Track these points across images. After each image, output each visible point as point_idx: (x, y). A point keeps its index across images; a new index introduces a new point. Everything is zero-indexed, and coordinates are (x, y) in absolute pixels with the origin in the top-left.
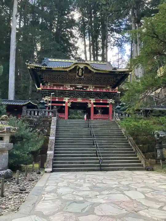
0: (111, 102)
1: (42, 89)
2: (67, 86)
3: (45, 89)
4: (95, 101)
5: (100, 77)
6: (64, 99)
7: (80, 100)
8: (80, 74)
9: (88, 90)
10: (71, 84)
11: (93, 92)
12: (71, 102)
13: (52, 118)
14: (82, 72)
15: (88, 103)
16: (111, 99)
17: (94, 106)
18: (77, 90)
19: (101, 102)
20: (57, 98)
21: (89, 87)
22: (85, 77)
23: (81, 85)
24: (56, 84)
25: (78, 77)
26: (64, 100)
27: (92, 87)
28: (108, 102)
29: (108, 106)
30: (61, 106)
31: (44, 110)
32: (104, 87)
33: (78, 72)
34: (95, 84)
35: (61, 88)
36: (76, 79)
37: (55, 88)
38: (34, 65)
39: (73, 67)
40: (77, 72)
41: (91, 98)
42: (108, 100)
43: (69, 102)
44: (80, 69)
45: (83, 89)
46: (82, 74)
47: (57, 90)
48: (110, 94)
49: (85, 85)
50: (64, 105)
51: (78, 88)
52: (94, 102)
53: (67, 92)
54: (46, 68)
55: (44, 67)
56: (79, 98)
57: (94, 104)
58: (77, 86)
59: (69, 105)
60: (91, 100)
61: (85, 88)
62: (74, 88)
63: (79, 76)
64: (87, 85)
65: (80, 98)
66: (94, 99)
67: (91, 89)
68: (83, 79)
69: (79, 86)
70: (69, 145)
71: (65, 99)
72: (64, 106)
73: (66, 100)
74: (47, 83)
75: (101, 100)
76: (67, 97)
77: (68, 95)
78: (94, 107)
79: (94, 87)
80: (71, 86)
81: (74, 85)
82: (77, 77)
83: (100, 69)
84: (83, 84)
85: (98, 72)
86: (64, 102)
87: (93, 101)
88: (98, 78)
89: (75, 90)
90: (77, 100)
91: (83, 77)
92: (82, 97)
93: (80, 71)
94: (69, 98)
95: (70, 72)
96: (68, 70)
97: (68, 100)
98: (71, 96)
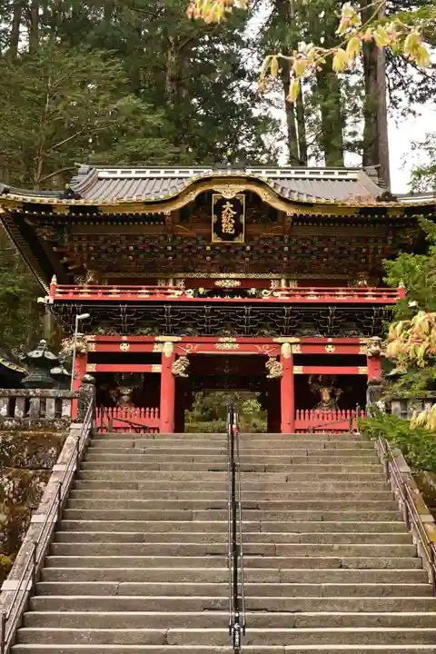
0: (374, 348)
1: (56, 301)
2: (171, 285)
3: (69, 302)
4: (298, 347)
5: (320, 239)
6: (158, 342)
7: (228, 346)
8: (228, 227)
9: (266, 296)
10: (188, 275)
11: (288, 304)
12: (189, 357)
13: (73, 426)
14: (236, 218)
15: (266, 358)
16: (376, 338)
17: (298, 370)
18: (217, 298)
19: (330, 349)
20: (125, 338)
21: (274, 285)
22: (248, 238)
23: (233, 275)
24: (122, 275)
25: (219, 241)
26: (157, 349)
27: (288, 285)
28: (363, 351)
29: (362, 370)
30: (146, 374)
31: (38, 391)
32: (343, 283)
33: (220, 219)
34: (300, 269)
35: (143, 295)
36: (208, 248)
37: (115, 294)
38: (21, 198)
39: (193, 196)
40: (214, 218)
41: (280, 332)
42: (364, 340)
43: (177, 357)
44: (228, 206)
45: (244, 294)
46: (238, 227)
47: (124, 302)
48: (371, 313)
49: (253, 276)
50: (156, 368)
51: (221, 292)
52: (297, 350)
53: (168, 308)
54: (72, 208)
55: (64, 201)
56: (225, 335)
57: (297, 359)
58: (218, 284)
59: (179, 368)
60: (282, 344)
61: (253, 291)
62: (201, 290)
63: (226, 236)
64: (260, 276)
65: (232, 335)
66: (298, 340)
67: (279, 292)
68: (244, 249)
69: (228, 280)
70: (118, 551)
71: (163, 342)
72: (158, 375)
73: (166, 345)
74: (82, 272)
75: (330, 340)
76: (169, 333)
77: (173, 322)
78: (297, 377)
79: (293, 285)
80: (190, 284)
81: (202, 276)
82: (215, 239)
83: (314, 200)
84: (246, 272)
85: (305, 212)
86: (157, 358)
87: (289, 346)
88: (313, 243)
89: (209, 299)
90: (218, 346)
91: (240, 240)
92: (240, 332)
93: (228, 212)
94: (180, 339)
95: (181, 222)
96: (167, 211)
97: (175, 348)
98: (189, 329)
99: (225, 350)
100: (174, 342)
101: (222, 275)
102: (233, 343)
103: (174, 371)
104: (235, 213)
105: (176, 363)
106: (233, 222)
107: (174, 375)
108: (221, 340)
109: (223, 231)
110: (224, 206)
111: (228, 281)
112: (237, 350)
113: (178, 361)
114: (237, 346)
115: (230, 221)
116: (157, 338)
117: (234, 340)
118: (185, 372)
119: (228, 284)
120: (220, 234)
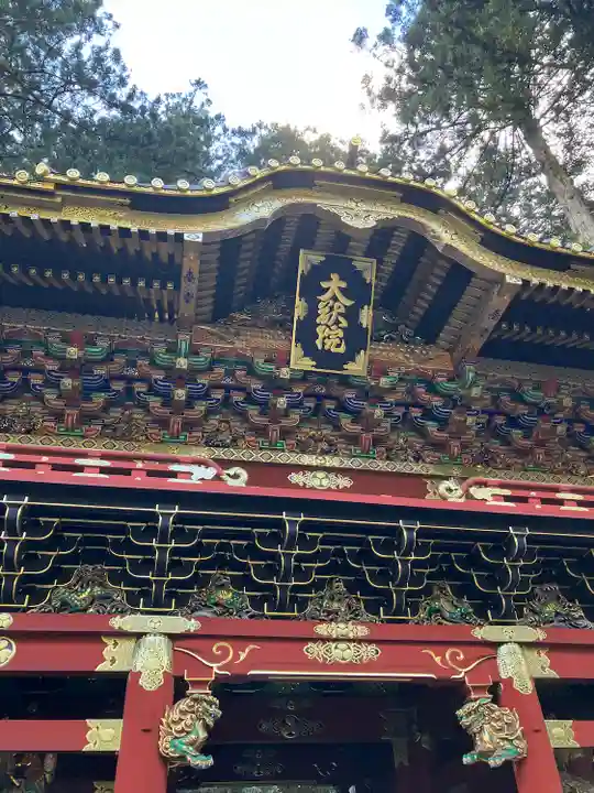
4: (544, 657)
6: (119, 636)
7: (344, 651)
8: (330, 338)
11: (514, 520)
12: (223, 689)
14: (351, 315)
15: (454, 693)
17: (561, 733)
20: (7, 621)
22: (378, 369)
25: (308, 364)
26: (114, 658)
30: (63, 757)
33: (313, 312)
35: (90, 471)
39: (264, 210)
44: (334, 284)
46: (355, 339)
47: (19, 490)
50: (103, 735)
52: (543, 666)
53: (167, 515)
56: (332, 616)
57: (551, 698)
58: (296, 478)
60: (496, 646)
63: (323, 358)
64: (399, 467)
65: (354, 616)
66: (539, 635)
71: (139, 636)
72: (105, 764)
73: (145, 647)
76: (157, 604)
82: (301, 362)
84: (366, 454)
85: (550, 279)
86: (109, 694)
90: (314, 650)
91: (357, 367)
92: (372, 608)
93: (335, 299)
94: (192, 625)
95: (213, 321)
96: (194, 231)
97: (177, 658)
98: (225, 596)
99: (336, 666)
100: (172, 637)
101: (307, 460)
102: (359, 641)
103: (166, 745)
104: (349, 303)
105: (175, 716)
106: (344, 323)
107: (165, 760)
108: (322, 629)
109: (318, 343)
110: (324, 285)
111: (321, 475)
112: (369, 666)
113: (183, 705)
114: (369, 651)
115: (337, 322)
116: (117, 622)
117: (362, 631)
118: (205, 750)
119: (319, 481)
120: (310, 350)
